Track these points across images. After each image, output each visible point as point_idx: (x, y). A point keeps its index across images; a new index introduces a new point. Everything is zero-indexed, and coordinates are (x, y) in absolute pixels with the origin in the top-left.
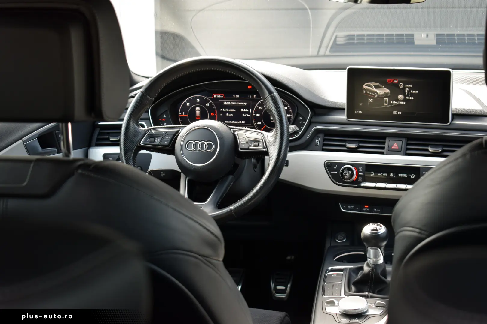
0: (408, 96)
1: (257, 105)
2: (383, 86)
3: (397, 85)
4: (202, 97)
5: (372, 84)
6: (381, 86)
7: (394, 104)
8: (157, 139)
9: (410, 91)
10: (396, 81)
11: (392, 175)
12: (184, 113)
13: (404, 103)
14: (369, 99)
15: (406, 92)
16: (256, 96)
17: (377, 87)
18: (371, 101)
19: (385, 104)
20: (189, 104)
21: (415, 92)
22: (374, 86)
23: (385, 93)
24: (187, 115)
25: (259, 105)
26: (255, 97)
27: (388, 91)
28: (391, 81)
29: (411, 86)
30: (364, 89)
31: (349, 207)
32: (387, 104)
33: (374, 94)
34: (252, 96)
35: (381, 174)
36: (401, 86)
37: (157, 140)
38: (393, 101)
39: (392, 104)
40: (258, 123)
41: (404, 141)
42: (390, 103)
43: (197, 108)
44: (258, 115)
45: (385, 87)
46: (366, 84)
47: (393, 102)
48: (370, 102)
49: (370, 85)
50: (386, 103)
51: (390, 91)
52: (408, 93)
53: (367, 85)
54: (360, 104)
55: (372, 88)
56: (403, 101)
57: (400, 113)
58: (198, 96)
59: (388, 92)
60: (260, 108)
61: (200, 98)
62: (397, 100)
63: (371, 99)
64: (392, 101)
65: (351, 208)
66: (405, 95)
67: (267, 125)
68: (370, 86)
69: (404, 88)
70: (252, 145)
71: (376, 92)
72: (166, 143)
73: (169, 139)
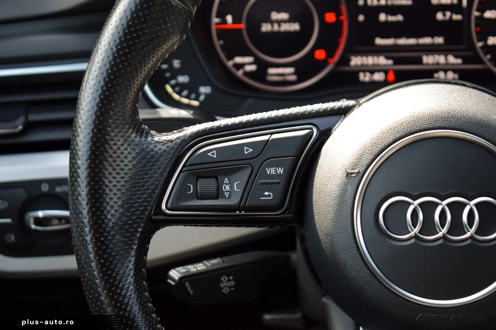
8: (226, 180)
12: (229, 17)
24: (243, 26)
37: (231, 184)
40: (490, 42)
44: (489, 14)
72: (269, 196)
73: (277, 176)
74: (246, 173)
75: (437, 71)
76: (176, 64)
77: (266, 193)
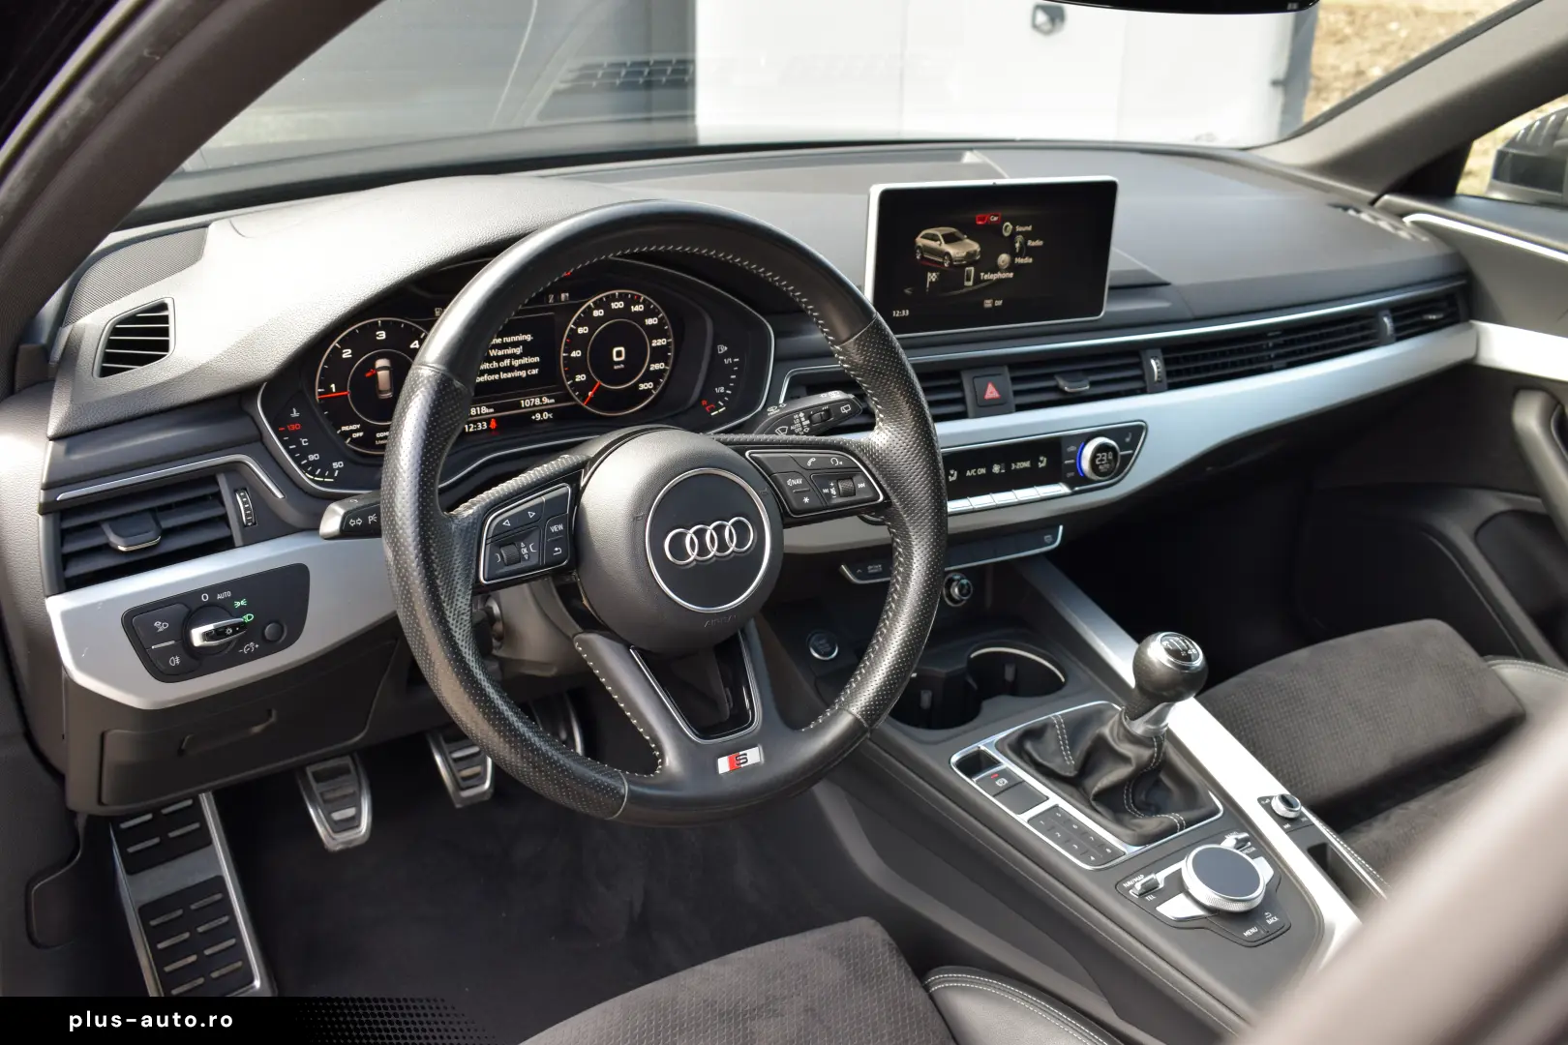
0: (1020, 255)
1: (571, 325)
2: (965, 234)
3: (997, 228)
4: (395, 322)
5: (938, 232)
6: (959, 234)
7: (988, 280)
8: (523, 545)
9: (1026, 243)
10: (996, 219)
11: (996, 469)
12: (333, 386)
13: (1011, 275)
14: (929, 274)
15: (1017, 245)
16: (567, 294)
17: (950, 239)
18: (934, 280)
19: (966, 284)
20: (350, 351)
21: (1039, 243)
22: (943, 236)
23: (968, 253)
24: (348, 393)
25: (578, 324)
26: (566, 300)
27: (975, 247)
28: (982, 219)
29: (1029, 228)
30: (919, 247)
31: (871, 569)
32: (971, 283)
33: (941, 260)
34: (557, 299)
35: (973, 471)
36: (1008, 228)
38: (986, 273)
39: (985, 281)
40: (577, 380)
41: (1007, 374)
42: (977, 280)
43: (381, 363)
44: (575, 354)
45: (968, 238)
46: (923, 233)
47: (986, 277)
48: (931, 282)
49: (934, 235)
50: (968, 280)
51: (981, 246)
52: (1021, 248)
53: (924, 237)
54: (907, 291)
55: (938, 242)
56: (1008, 270)
57: (999, 303)
58: (379, 321)
59: (975, 251)
60: (581, 330)
61: (385, 326)
62: (996, 269)
63: (934, 274)
64: (982, 274)
65: (876, 571)
66: (1013, 255)
67: (604, 383)
68: (934, 238)
69: (1014, 234)
70: (833, 491)
71: (948, 254)
72: (558, 551)
73: (560, 532)
74: (535, 535)
75: (534, 413)
76: (304, 442)
77: (556, 549)
